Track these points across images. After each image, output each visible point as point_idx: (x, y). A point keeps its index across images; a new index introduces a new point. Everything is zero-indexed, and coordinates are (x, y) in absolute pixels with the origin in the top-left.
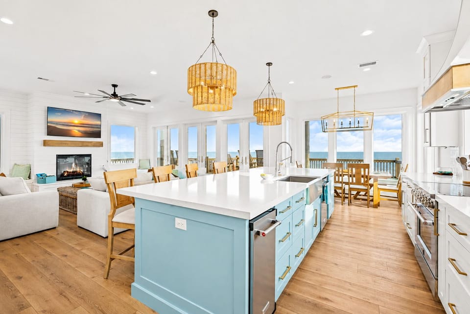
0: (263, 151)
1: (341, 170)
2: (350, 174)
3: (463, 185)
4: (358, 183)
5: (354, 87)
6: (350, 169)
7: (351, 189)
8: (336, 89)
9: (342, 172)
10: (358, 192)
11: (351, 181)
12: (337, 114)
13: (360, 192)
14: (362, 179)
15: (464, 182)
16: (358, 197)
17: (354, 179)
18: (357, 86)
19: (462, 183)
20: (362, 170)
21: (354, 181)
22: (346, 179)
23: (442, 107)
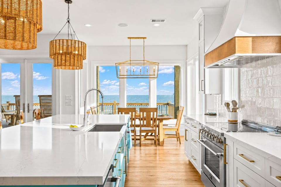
0: (51, 96)
1: (134, 115)
2: (142, 117)
3: (228, 123)
4: (148, 125)
5: (144, 38)
6: (141, 113)
7: (141, 131)
8: (128, 38)
9: (135, 115)
10: (147, 133)
11: (142, 124)
12: (129, 62)
13: (148, 133)
14: (152, 121)
15: (229, 121)
16: (147, 137)
17: (145, 121)
18: (146, 38)
19: (228, 122)
20: (152, 113)
21: (145, 124)
22: (137, 122)
23: (218, 65)
